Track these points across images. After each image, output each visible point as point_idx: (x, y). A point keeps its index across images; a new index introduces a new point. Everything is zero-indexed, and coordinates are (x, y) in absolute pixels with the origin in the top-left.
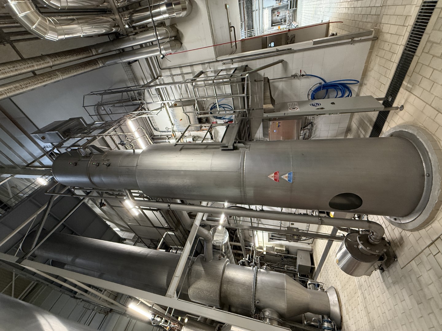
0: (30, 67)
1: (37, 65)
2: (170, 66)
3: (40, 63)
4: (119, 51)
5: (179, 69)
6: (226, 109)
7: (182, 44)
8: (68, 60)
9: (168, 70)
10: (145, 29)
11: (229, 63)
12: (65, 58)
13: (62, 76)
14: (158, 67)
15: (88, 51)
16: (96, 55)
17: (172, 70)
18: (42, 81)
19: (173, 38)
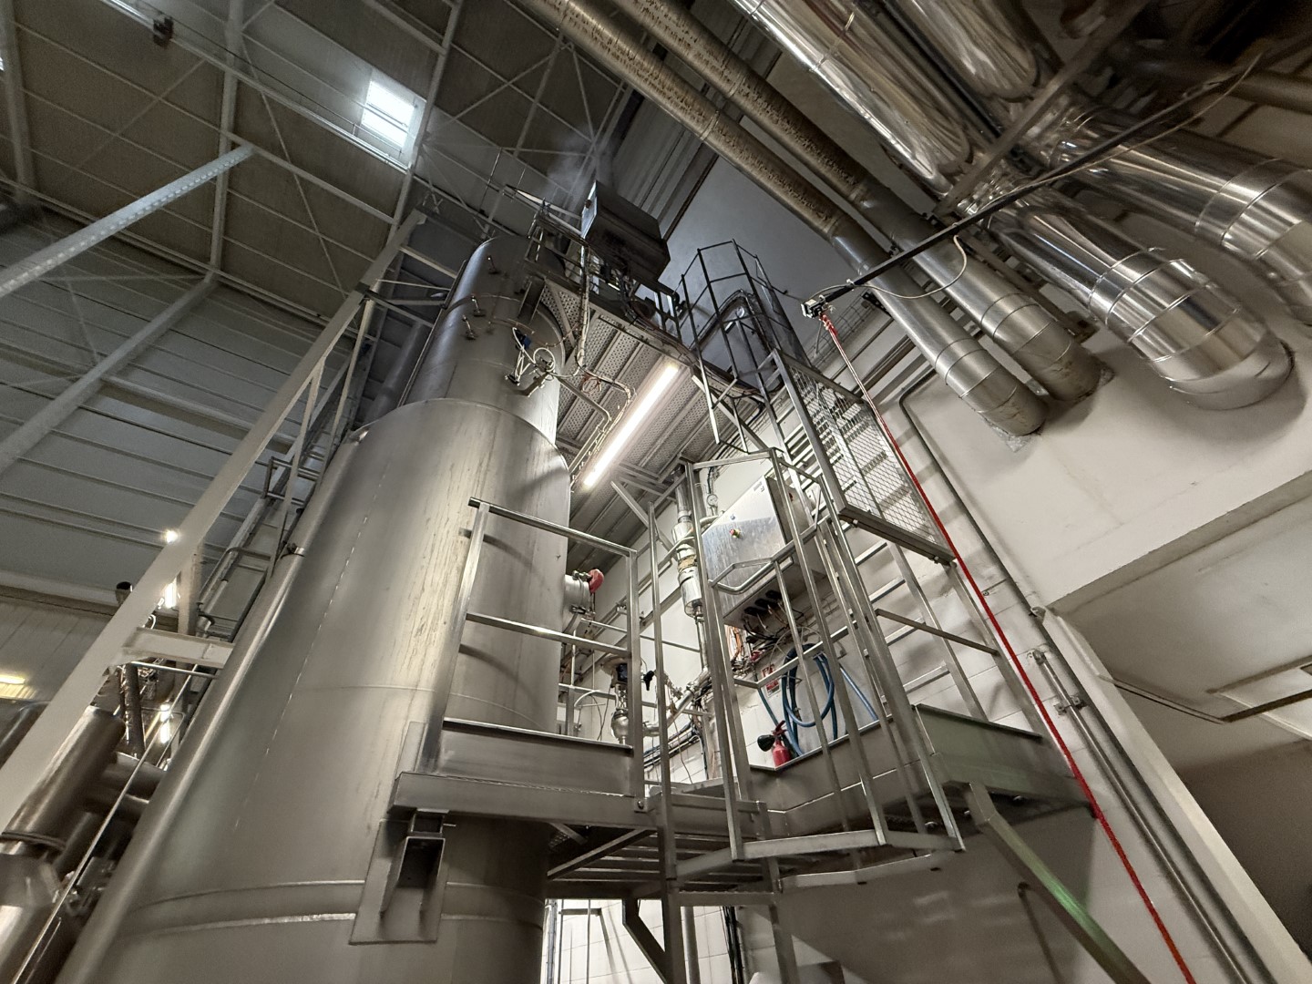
0: (680, 40)
1: (698, 56)
2: (927, 426)
3: (711, 59)
4: (893, 248)
5: (928, 461)
6: (827, 722)
7: (1037, 431)
8: (776, 129)
9: (908, 427)
10: (1027, 285)
11: (1055, 690)
12: (775, 118)
13: (712, 131)
14: (903, 389)
15: (850, 175)
16: (852, 203)
17: (915, 439)
18: (660, 87)
19: (1044, 392)
